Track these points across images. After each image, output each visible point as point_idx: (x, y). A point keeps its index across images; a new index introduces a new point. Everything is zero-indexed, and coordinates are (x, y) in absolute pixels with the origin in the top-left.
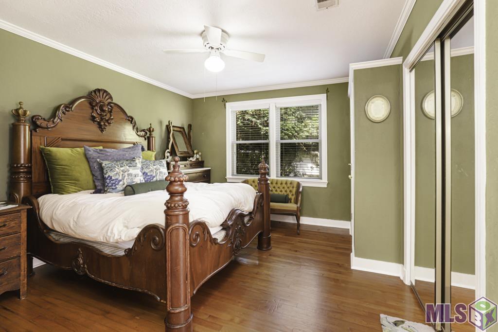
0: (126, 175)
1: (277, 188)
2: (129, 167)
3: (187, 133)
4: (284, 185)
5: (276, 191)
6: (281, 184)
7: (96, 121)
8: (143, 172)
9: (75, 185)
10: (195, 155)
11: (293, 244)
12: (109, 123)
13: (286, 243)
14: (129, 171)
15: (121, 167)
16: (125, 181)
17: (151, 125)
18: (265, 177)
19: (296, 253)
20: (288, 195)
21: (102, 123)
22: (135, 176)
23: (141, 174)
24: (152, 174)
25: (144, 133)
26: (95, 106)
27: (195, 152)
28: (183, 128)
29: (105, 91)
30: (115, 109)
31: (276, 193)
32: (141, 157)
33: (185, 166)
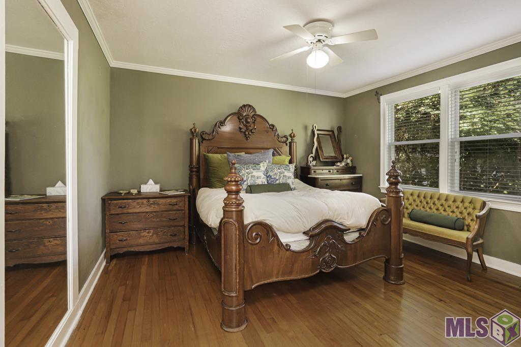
0: (250, 177)
1: (446, 207)
2: (254, 169)
3: (336, 136)
4: (459, 203)
5: (445, 210)
6: (454, 201)
7: (242, 132)
8: (268, 175)
9: (220, 182)
10: (345, 160)
11: (445, 290)
12: (252, 132)
13: (434, 284)
14: (252, 173)
15: (247, 169)
16: (249, 181)
17: (292, 130)
18: (396, 188)
19: (439, 303)
20: (464, 219)
21: (247, 133)
22: (258, 178)
23: (263, 176)
24: (275, 177)
25: (285, 139)
26: (241, 120)
27: (345, 156)
28: (333, 131)
29: (250, 106)
30: (258, 119)
31: (444, 213)
32: (267, 161)
33: (329, 171)
